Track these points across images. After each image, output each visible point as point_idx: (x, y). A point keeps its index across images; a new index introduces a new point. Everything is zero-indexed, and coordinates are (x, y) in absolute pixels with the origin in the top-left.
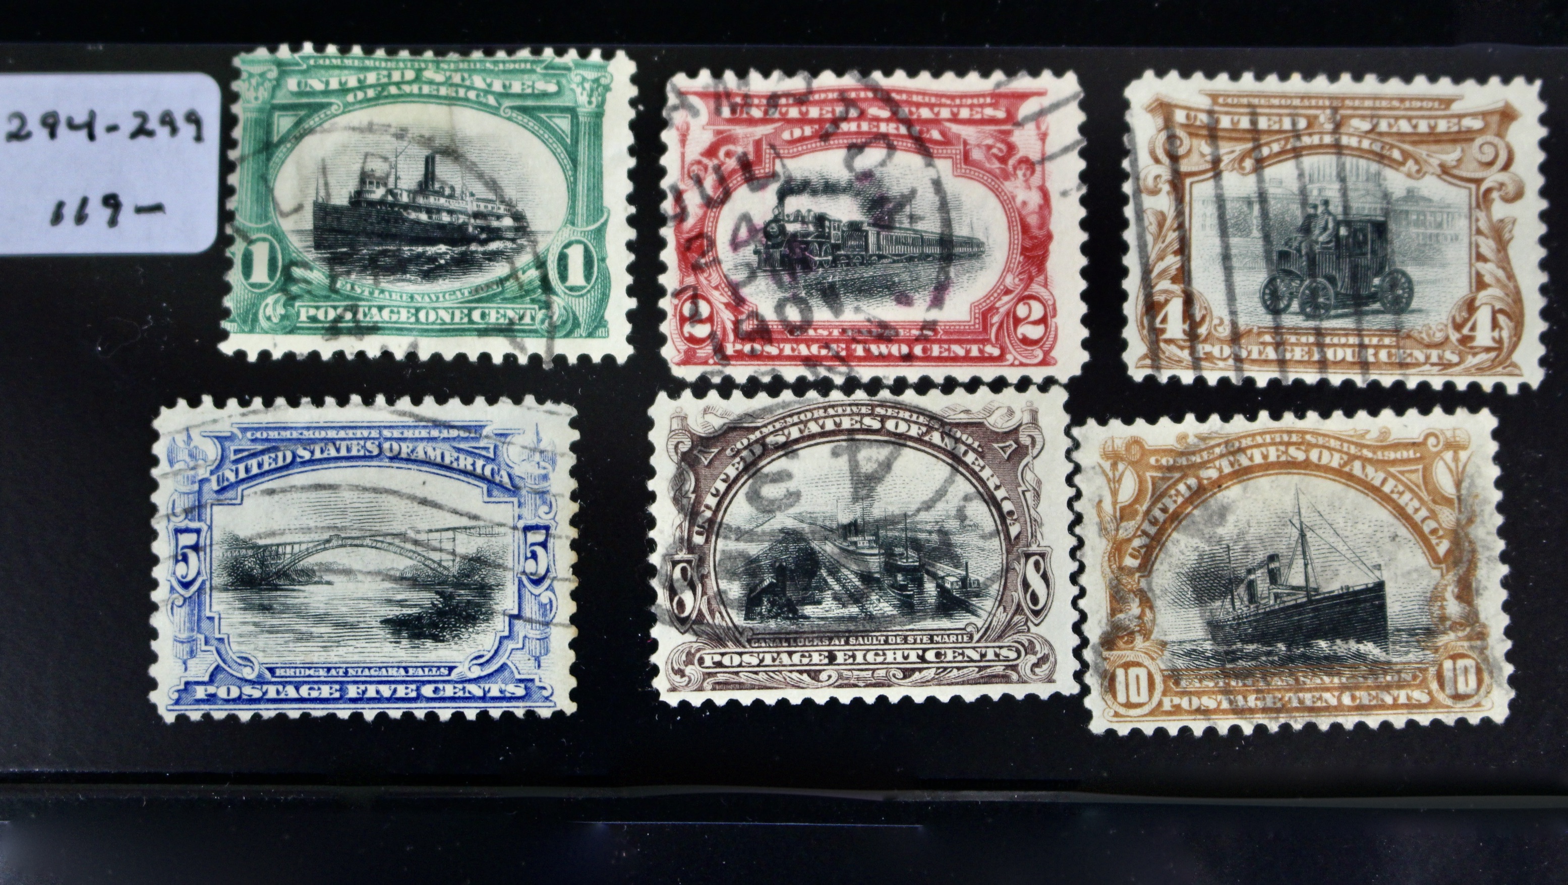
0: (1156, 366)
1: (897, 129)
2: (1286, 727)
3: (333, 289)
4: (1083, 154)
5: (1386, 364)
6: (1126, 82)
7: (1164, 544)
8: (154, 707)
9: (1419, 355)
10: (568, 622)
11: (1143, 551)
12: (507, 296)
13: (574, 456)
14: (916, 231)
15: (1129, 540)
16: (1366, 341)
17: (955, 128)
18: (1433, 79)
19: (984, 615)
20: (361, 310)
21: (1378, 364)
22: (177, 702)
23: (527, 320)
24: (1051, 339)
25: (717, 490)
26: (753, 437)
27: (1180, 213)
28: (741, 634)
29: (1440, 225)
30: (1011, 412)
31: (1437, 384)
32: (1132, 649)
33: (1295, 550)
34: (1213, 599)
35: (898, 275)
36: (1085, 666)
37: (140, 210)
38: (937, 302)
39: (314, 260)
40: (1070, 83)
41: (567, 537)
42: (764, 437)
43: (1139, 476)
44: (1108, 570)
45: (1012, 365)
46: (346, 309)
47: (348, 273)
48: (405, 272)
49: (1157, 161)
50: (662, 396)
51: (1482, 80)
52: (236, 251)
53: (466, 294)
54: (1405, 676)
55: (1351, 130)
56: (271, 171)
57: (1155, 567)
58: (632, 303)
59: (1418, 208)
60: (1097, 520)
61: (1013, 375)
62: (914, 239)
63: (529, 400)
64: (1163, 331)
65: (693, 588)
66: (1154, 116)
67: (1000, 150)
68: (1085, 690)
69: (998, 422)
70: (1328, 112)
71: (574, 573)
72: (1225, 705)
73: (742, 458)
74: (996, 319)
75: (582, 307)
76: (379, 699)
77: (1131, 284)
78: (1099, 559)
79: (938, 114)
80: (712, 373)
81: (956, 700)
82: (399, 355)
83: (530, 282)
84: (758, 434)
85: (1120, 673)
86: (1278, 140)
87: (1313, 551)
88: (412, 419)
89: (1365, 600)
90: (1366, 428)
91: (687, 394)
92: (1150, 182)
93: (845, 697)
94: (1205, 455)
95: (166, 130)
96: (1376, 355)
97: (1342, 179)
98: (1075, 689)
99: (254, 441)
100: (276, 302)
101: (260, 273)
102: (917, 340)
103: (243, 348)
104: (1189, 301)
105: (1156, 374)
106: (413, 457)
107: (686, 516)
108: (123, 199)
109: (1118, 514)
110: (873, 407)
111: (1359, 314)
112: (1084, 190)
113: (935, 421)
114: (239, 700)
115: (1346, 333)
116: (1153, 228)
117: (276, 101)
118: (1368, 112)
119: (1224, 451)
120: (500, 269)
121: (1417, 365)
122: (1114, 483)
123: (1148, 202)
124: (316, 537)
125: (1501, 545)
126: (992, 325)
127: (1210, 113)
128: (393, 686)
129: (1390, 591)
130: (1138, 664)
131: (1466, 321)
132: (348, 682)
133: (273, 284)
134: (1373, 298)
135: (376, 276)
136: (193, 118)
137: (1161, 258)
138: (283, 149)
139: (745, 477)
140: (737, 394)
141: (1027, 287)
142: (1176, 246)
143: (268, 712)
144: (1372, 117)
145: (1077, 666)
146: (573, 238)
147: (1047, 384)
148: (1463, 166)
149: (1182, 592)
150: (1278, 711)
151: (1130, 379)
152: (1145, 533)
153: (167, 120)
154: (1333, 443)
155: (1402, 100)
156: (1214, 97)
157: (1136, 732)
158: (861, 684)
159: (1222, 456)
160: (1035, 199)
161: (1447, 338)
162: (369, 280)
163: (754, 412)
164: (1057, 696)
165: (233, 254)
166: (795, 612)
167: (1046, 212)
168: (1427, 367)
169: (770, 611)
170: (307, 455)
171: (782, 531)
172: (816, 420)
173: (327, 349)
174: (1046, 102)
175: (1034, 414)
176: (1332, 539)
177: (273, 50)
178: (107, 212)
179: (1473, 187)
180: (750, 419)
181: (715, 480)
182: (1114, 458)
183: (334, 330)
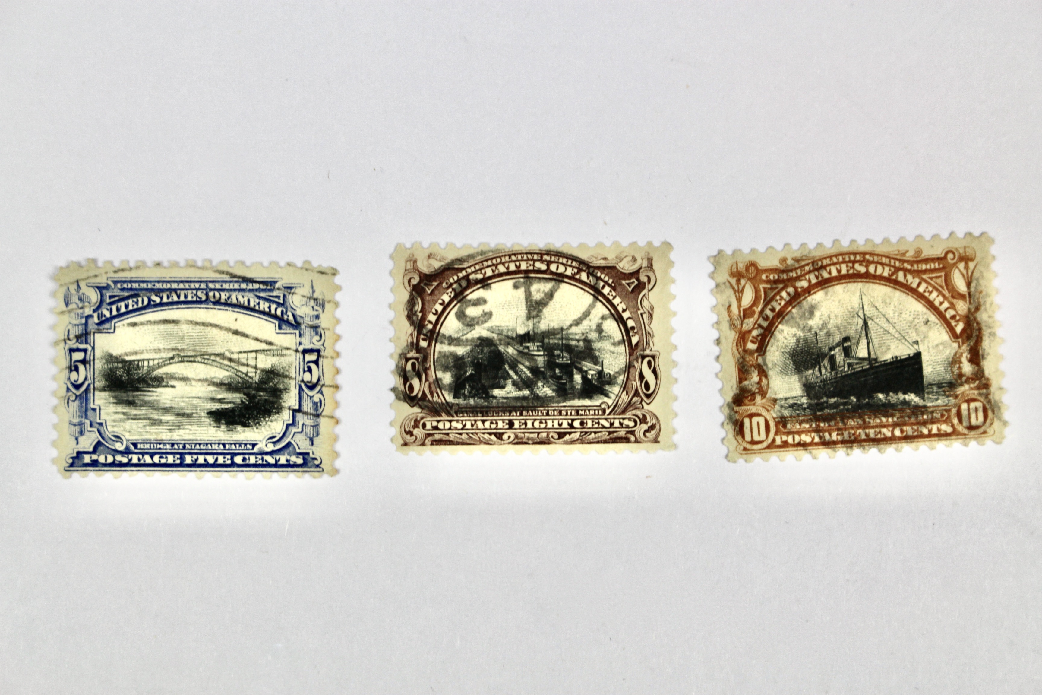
11: (759, 339)
25: (436, 311)
26: (461, 275)
28: (451, 408)
30: (634, 260)
32: (754, 405)
33: (861, 333)
34: (807, 369)
42: (468, 275)
43: (755, 288)
57: (768, 349)
65: (419, 377)
69: (626, 267)
73: (453, 289)
84: (464, 273)
87: (873, 334)
88: (228, 276)
89: (908, 366)
94: (799, 272)
99: (122, 290)
106: (229, 302)
107: (415, 328)
113: (584, 265)
124: (164, 355)
128: (215, 457)
132: (186, 454)
139: (455, 302)
152: (760, 326)
159: (810, 272)
163: (462, 258)
169: (470, 393)
170: (157, 300)
172: (504, 264)
175: (650, 260)
180: (459, 263)
181: (435, 304)
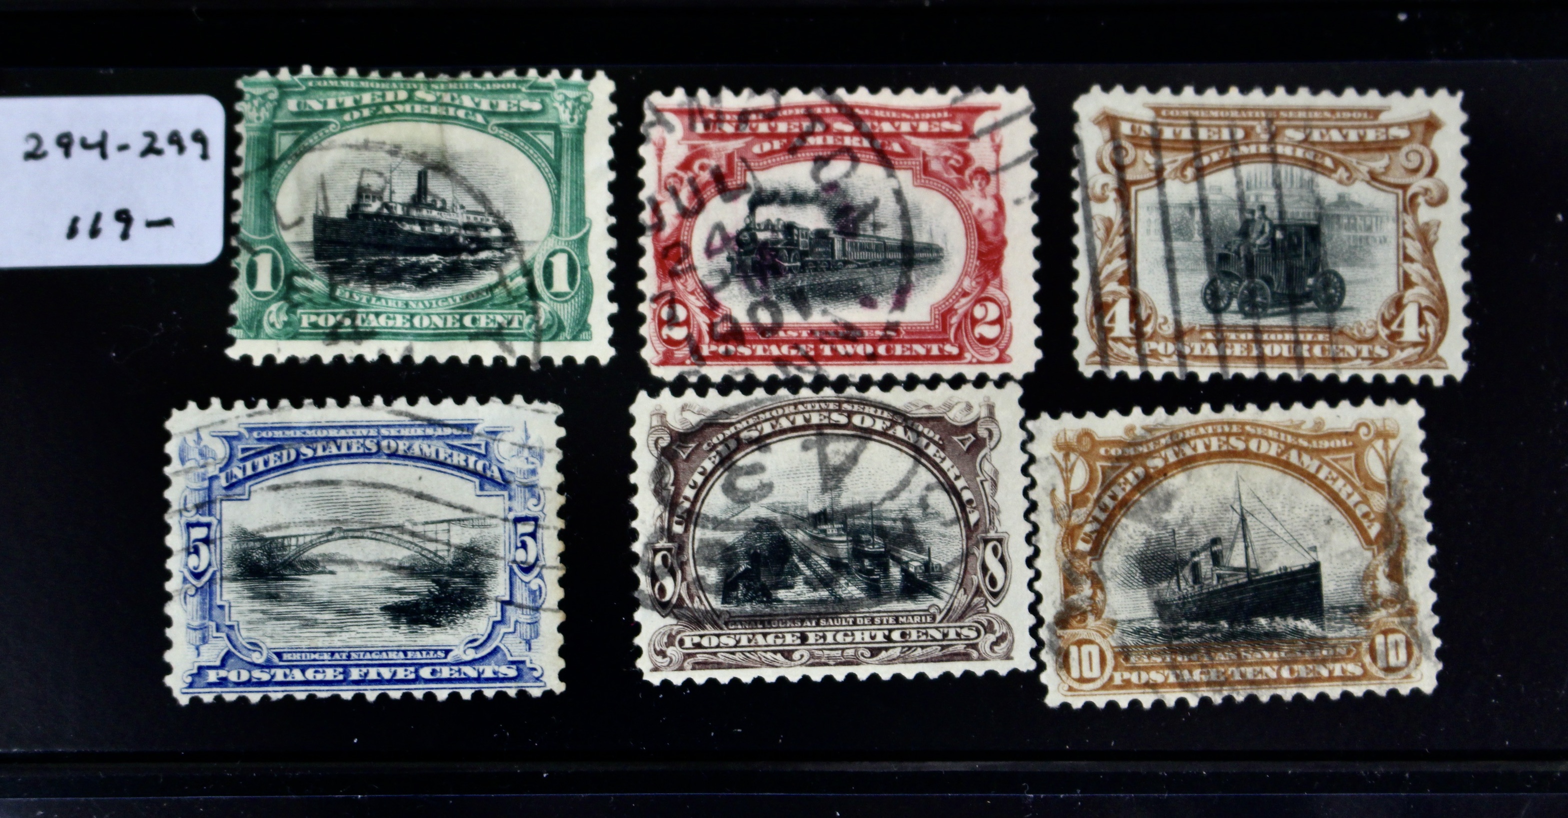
0: (1105, 363)
1: (861, 142)
2: (1228, 700)
3: (332, 297)
4: (1035, 164)
5: (1320, 358)
6: (1074, 97)
7: (1113, 529)
8: (169, 691)
9: (1351, 350)
10: (556, 607)
11: (1094, 536)
12: (496, 302)
13: (560, 451)
14: (879, 238)
15: (1081, 526)
16: (1301, 337)
17: (914, 141)
18: (1362, 91)
19: (946, 597)
20: (359, 317)
21: (1312, 359)
22: (191, 685)
23: (515, 324)
24: (1006, 339)
25: (695, 483)
26: (728, 433)
27: (1126, 219)
28: (719, 616)
29: (1369, 229)
30: (969, 407)
31: (1368, 377)
32: (1084, 628)
33: (1236, 533)
34: (1160, 580)
35: (862, 279)
36: (1040, 644)
37: (150, 224)
38: (899, 304)
39: (315, 270)
40: (1022, 98)
41: (555, 528)
42: (738, 433)
43: (1090, 466)
44: (1062, 554)
45: (970, 363)
46: (346, 315)
47: (347, 282)
48: (400, 280)
49: (1104, 170)
50: (642, 395)
51: (1408, 92)
52: (241, 261)
53: (458, 300)
54: (1341, 651)
55: (1286, 140)
56: (273, 186)
57: (1106, 551)
58: (614, 308)
59: (1349, 213)
60: (1050, 507)
61: (971, 373)
62: (877, 246)
63: (518, 399)
64: (1111, 330)
65: (674, 575)
66: (1101, 128)
67: (958, 161)
68: (1041, 666)
69: (957, 417)
70: (1264, 123)
71: (562, 561)
72: (1172, 679)
73: (718, 453)
74: (954, 320)
75: (567, 312)
76: (380, 681)
77: (1081, 286)
78: (1053, 545)
79: (898, 128)
80: (689, 373)
81: (921, 676)
82: (396, 358)
83: (518, 289)
84: (732, 430)
85: (1074, 650)
86: (1217, 150)
87: (1253, 535)
89: (1302, 580)
90: (1302, 418)
91: (666, 393)
92: (1098, 191)
93: (817, 675)
94: (1151, 446)
95: (174, 149)
96: (1310, 350)
97: (1278, 186)
98: (1032, 665)
99: (260, 440)
100: (279, 310)
101: (264, 282)
102: (881, 340)
103: (249, 353)
104: (1135, 301)
105: (1106, 370)
106: (409, 454)
107: (665, 507)
108: (134, 214)
109: (1070, 501)
110: (840, 403)
111: (1294, 312)
112: (1036, 198)
113: (898, 416)
114: (248, 683)
115: (1282, 330)
116: (1101, 233)
117: (277, 121)
118: (1302, 123)
119: (1169, 441)
120: (489, 277)
121: (1349, 359)
122: (1067, 473)
123: (1097, 209)
124: (319, 529)
125: (1428, 527)
126: (951, 325)
127: (1154, 125)
128: (393, 669)
129: (1326, 571)
130: (1091, 642)
131: (1394, 318)
132: (351, 666)
133: (276, 292)
134: (1308, 297)
135: (372, 284)
136: (199, 137)
137: (1109, 261)
138: (284, 165)
139: (721, 470)
140: (712, 392)
141: (983, 289)
142: (1123, 250)
143: (276, 695)
144: (1305, 127)
145: (1033, 644)
146: (558, 247)
147: (1003, 380)
148: (1391, 173)
149: (1130, 574)
150: (1221, 684)
151: (1081, 375)
152: (1096, 519)
153: (175, 139)
154: (1271, 433)
155: (1333, 111)
156: (1157, 110)
157: (1089, 706)
158: (831, 662)
159: (1167, 446)
160: (990, 207)
161: (1377, 334)
162: (366, 289)
163: (729, 409)
164: (1014, 673)
165: (238, 264)
166: (769, 596)
167: (1000, 219)
168: (1358, 362)
169: (745, 595)
170: (309, 453)
171: (756, 520)
172: (786, 416)
173: (327, 354)
174: (1000, 115)
175: (991, 408)
176: (1271, 523)
177: (274, 72)
178: (119, 227)
179: (1400, 192)
180: (725, 415)
181: (692, 473)
182: (1066, 448)
183: (333, 335)
